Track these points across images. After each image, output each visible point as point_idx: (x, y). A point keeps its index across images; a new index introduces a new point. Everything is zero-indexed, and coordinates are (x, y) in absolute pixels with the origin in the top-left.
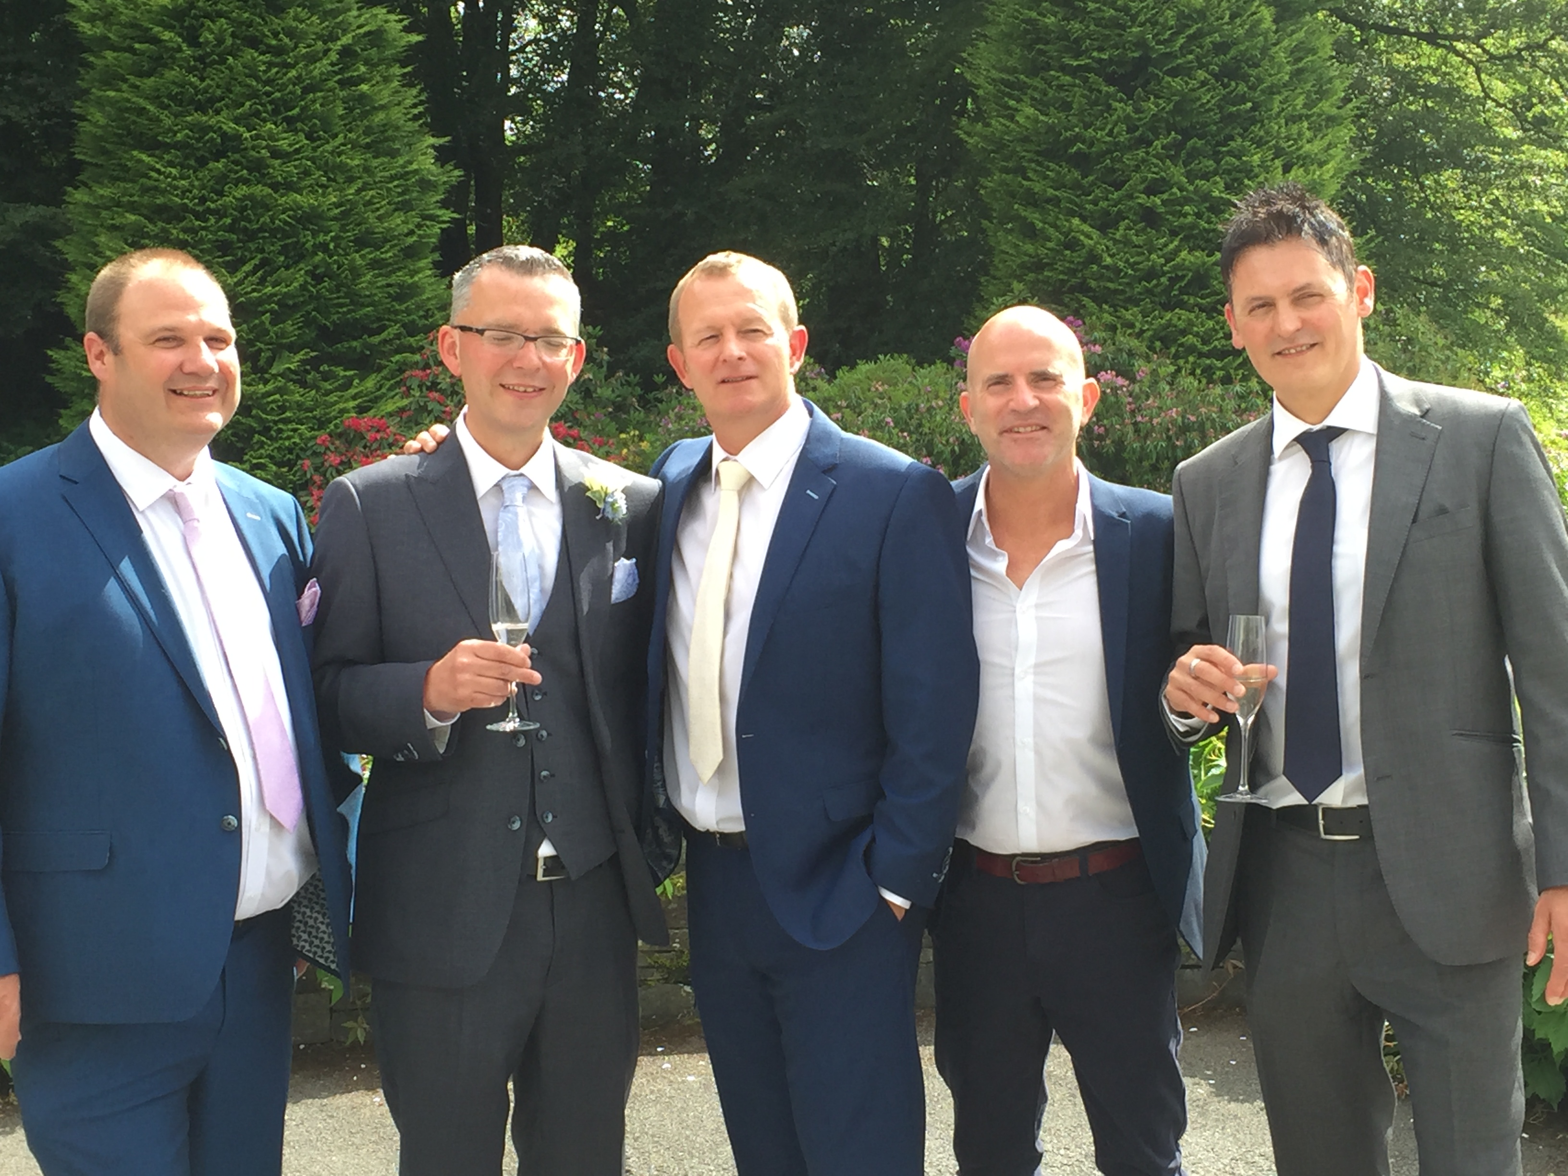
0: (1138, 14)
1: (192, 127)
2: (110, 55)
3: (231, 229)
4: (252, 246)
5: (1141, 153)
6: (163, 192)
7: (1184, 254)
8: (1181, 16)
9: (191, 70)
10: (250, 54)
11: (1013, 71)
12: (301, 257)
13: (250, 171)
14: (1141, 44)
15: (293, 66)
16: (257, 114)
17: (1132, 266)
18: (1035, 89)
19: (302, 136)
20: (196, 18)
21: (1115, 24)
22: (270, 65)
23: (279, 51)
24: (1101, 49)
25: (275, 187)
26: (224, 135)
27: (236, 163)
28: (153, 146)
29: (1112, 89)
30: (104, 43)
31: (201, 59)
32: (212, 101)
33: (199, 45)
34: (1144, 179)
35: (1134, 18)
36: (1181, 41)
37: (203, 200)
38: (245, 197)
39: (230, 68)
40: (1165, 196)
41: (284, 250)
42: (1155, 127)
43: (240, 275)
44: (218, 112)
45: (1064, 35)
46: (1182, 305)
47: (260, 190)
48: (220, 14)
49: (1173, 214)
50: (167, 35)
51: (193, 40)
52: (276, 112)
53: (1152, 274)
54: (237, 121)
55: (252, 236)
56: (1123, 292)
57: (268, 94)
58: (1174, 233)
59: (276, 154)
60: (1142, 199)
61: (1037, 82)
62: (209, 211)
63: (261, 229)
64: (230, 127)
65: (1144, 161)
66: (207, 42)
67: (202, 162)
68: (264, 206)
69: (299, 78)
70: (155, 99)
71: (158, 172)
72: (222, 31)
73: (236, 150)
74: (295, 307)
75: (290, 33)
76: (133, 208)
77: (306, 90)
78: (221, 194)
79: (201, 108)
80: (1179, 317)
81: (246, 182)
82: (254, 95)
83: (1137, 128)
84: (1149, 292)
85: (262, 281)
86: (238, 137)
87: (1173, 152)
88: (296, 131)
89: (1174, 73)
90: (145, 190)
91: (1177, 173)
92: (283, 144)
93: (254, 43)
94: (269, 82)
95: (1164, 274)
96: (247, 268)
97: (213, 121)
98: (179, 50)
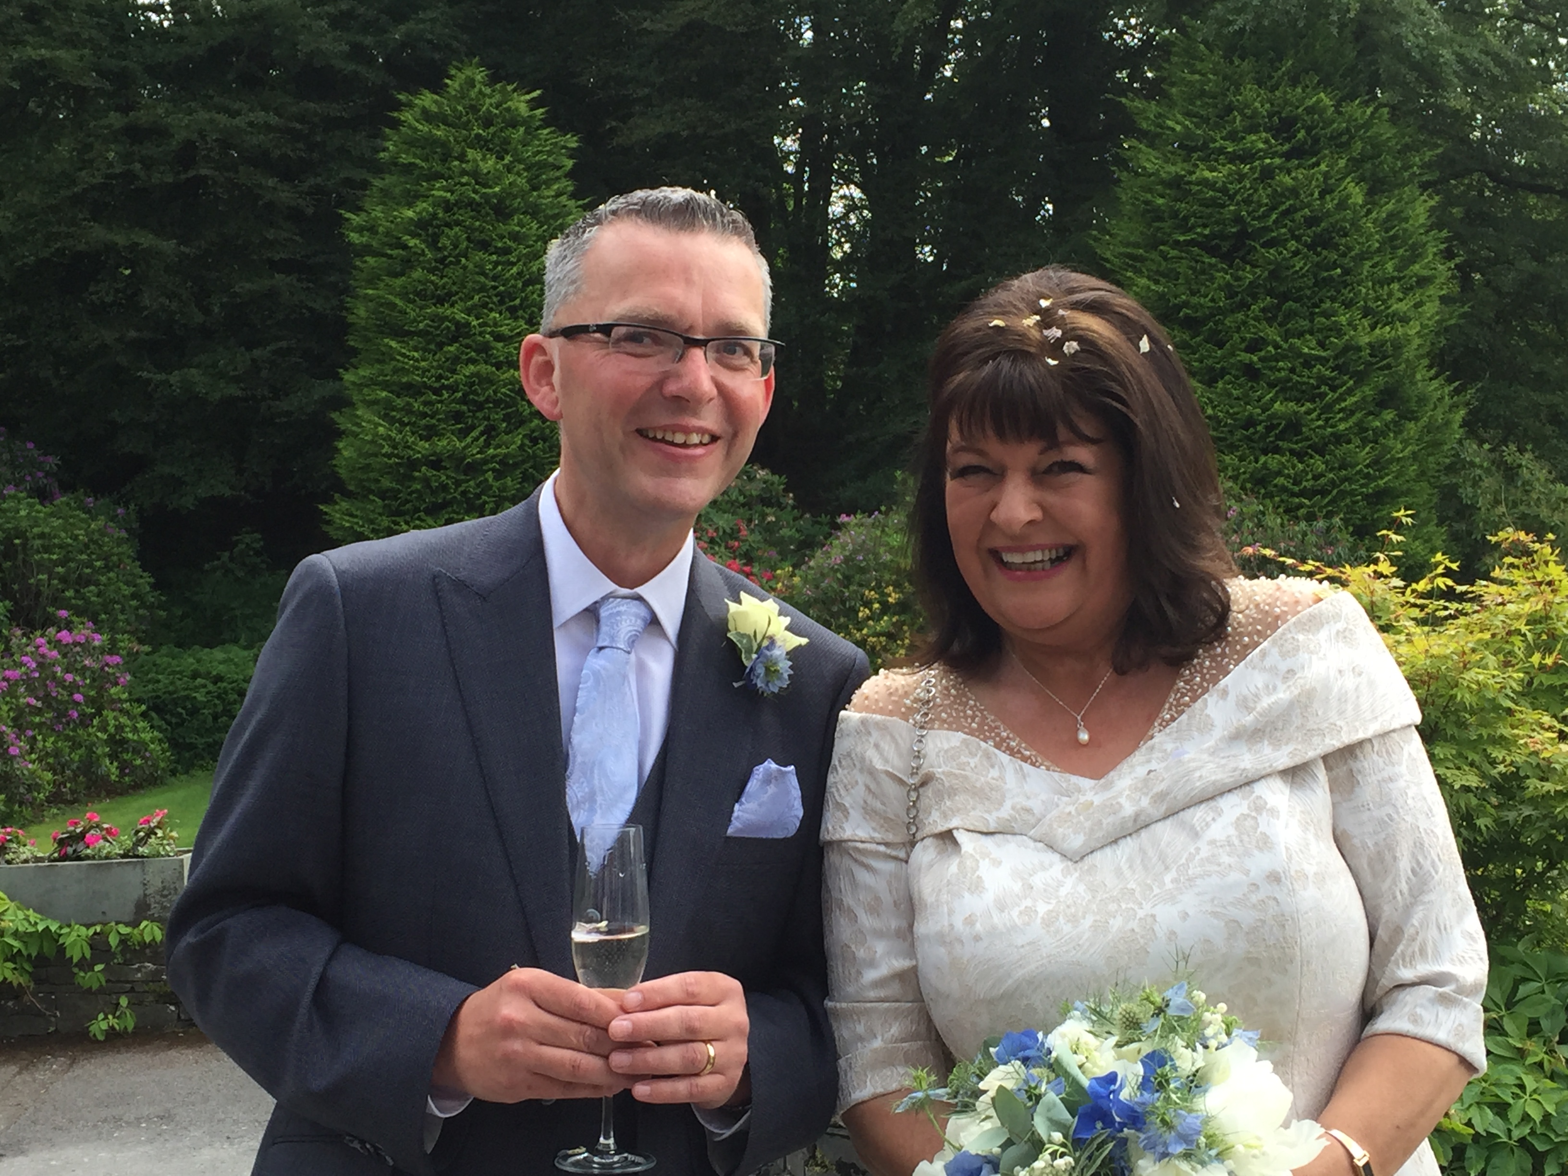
0: (1235, 194)
1: (434, 318)
2: (370, 260)
3: (464, 401)
4: (480, 415)
5: (1240, 316)
6: (406, 372)
7: (1277, 405)
8: (1275, 195)
9: (432, 271)
10: (481, 255)
12: (522, 423)
13: (478, 352)
14: (1238, 219)
15: (513, 264)
16: (485, 305)
17: (1231, 416)
18: (1152, 260)
19: (522, 322)
20: (438, 227)
21: (1212, 203)
22: (496, 264)
23: (507, 251)
24: (1205, 226)
25: (498, 366)
26: (457, 324)
27: (468, 346)
28: (400, 333)
29: (1214, 260)
30: (367, 250)
31: (442, 261)
32: (450, 295)
33: (439, 249)
34: (1243, 340)
35: (1232, 198)
36: (1274, 216)
37: (439, 378)
38: (473, 375)
39: (465, 268)
40: (1263, 353)
41: (507, 418)
42: (1253, 292)
43: (469, 440)
44: (452, 305)
45: (1175, 214)
46: (1277, 450)
47: (485, 369)
48: (458, 223)
49: (1271, 369)
50: (412, 243)
51: (433, 245)
52: (502, 302)
53: (1250, 423)
54: (468, 311)
55: (480, 407)
56: (1225, 439)
57: (495, 288)
58: (1272, 385)
59: (499, 338)
60: (1245, 357)
61: (1154, 255)
62: (443, 387)
63: (487, 401)
64: (461, 316)
65: (1244, 323)
66: (445, 248)
67: (441, 346)
68: (489, 381)
69: (520, 274)
70: (404, 295)
71: (404, 355)
72: (457, 237)
73: (468, 335)
74: (516, 465)
75: (515, 237)
76: (385, 386)
77: (526, 284)
78: (454, 372)
79: (440, 301)
80: (1273, 461)
81: (473, 361)
82: (483, 289)
83: (1237, 293)
84: (1249, 439)
85: (487, 445)
86: (468, 324)
87: (1270, 316)
88: (516, 319)
89: (1270, 244)
90: (396, 371)
91: (1272, 333)
92: (504, 330)
93: (484, 246)
94: (494, 278)
95: (1261, 422)
96: (475, 433)
97: (449, 312)
98: (423, 254)
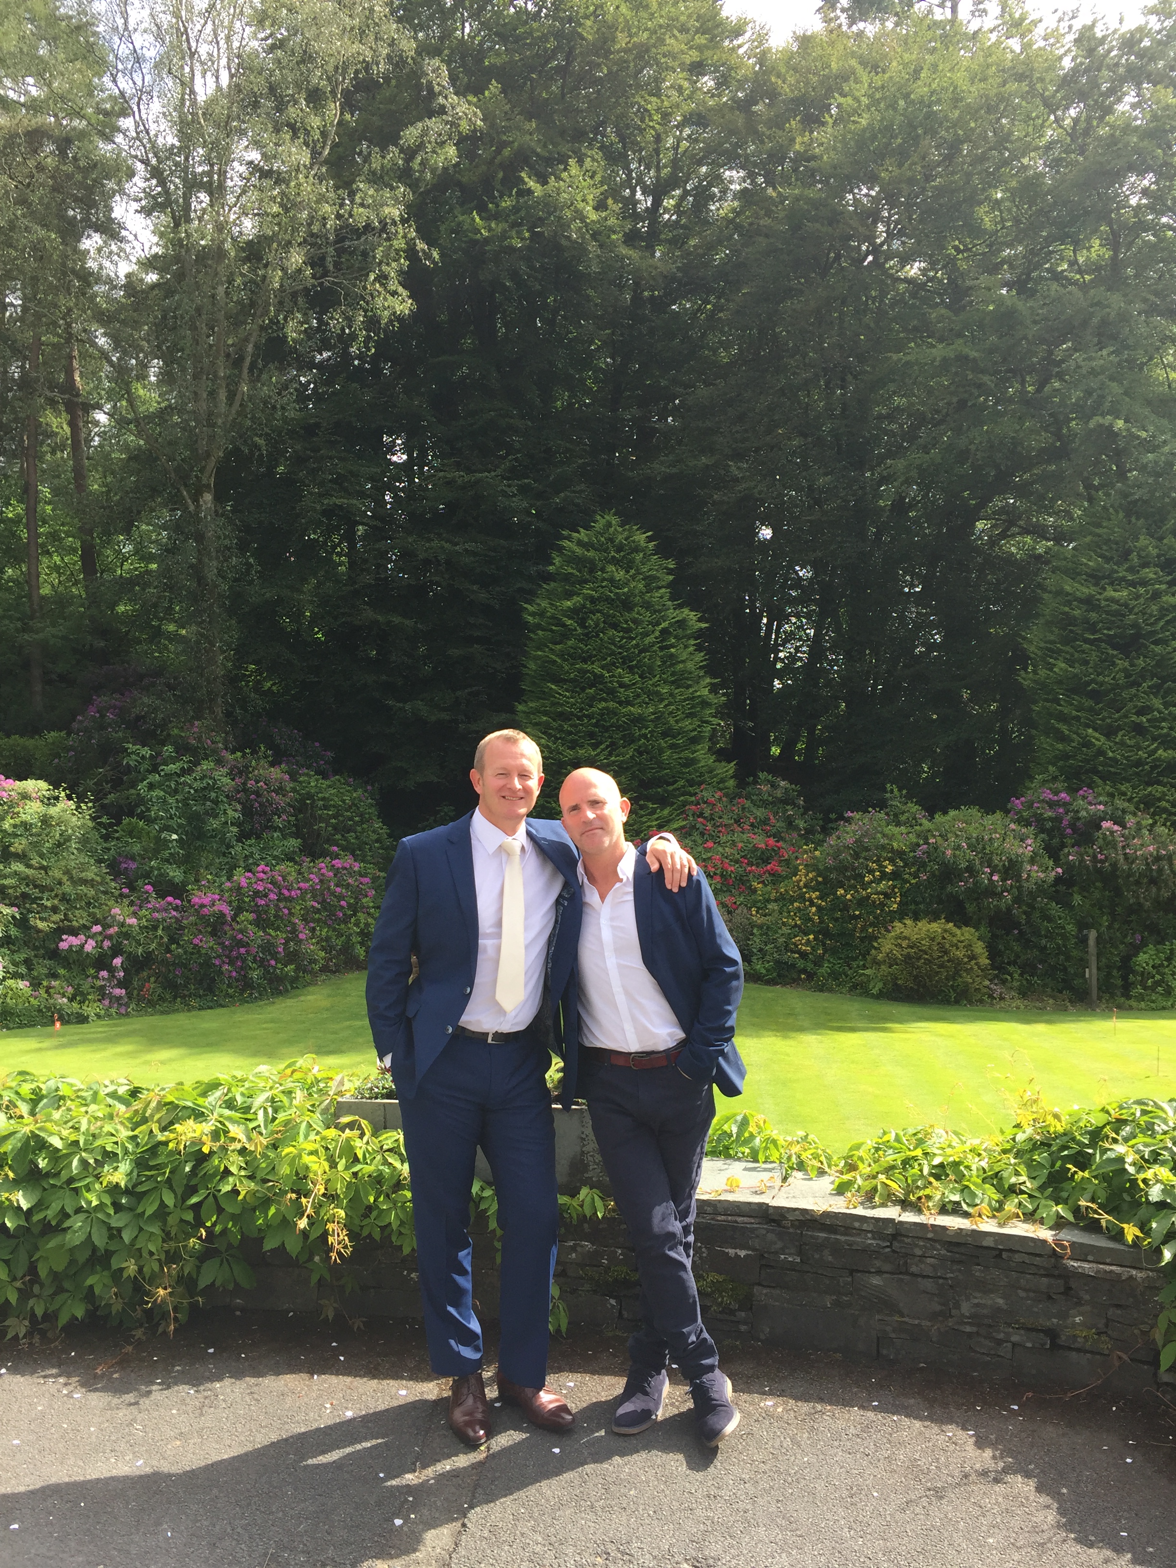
0: (1133, 608)
1: (580, 671)
2: (540, 632)
3: (596, 725)
4: (607, 735)
5: (1133, 691)
6: (562, 705)
7: (1160, 752)
8: (1162, 609)
9: (580, 641)
10: (611, 632)
11: (1051, 642)
12: (633, 742)
13: (608, 694)
14: (1135, 625)
15: (633, 639)
16: (614, 664)
17: (1127, 758)
18: (1067, 653)
19: (637, 676)
20: (586, 613)
21: (1117, 613)
22: (622, 638)
23: (628, 630)
24: (1109, 629)
25: (620, 703)
26: (595, 675)
27: (601, 690)
28: (557, 680)
29: (1115, 652)
30: (539, 626)
31: (586, 635)
32: (590, 657)
33: (586, 627)
34: (1135, 706)
35: (1131, 611)
36: (1162, 623)
37: (582, 709)
38: (604, 708)
39: (601, 640)
40: (1149, 717)
41: (623, 737)
42: (1143, 675)
43: (599, 750)
44: (593, 663)
45: (1086, 621)
46: (1159, 783)
47: (612, 705)
48: (599, 611)
49: (1154, 727)
50: (569, 622)
51: (582, 624)
52: (624, 663)
53: (1139, 763)
54: (603, 667)
55: (607, 729)
56: (1120, 774)
57: (620, 653)
58: (1154, 739)
59: (622, 685)
60: (1134, 718)
61: (1067, 649)
62: (585, 715)
63: (612, 726)
64: (598, 670)
65: (1135, 695)
66: (590, 626)
67: (583, 689)
68: (614, 713)
69: (637, 645)
70: (561, 656)
71: (560, 694)
72: (598, 619)
73: (601, 683)
74: (627, 769)
75: (635, 621)
76: (545, 713)
77: (640, 652)
78: (591, 706)
79: (585, 661)
80: (1157, 790)
81: (605, 700)
82: (612, 653)
83: (1131, 675)
84: (1137, 774)
85: (610, 754)
86: (602, 676)
87: (1155, 690)
88: (633, 674)
89: (1156, 643)
90: (553, 704)
91: (1157, 703)
92: (626, 680)
93: (615, 626)
94: (621, 647)
95: (1147, 764)
96: (602, 747)
97: (590, 668)
98: (576, 630)
